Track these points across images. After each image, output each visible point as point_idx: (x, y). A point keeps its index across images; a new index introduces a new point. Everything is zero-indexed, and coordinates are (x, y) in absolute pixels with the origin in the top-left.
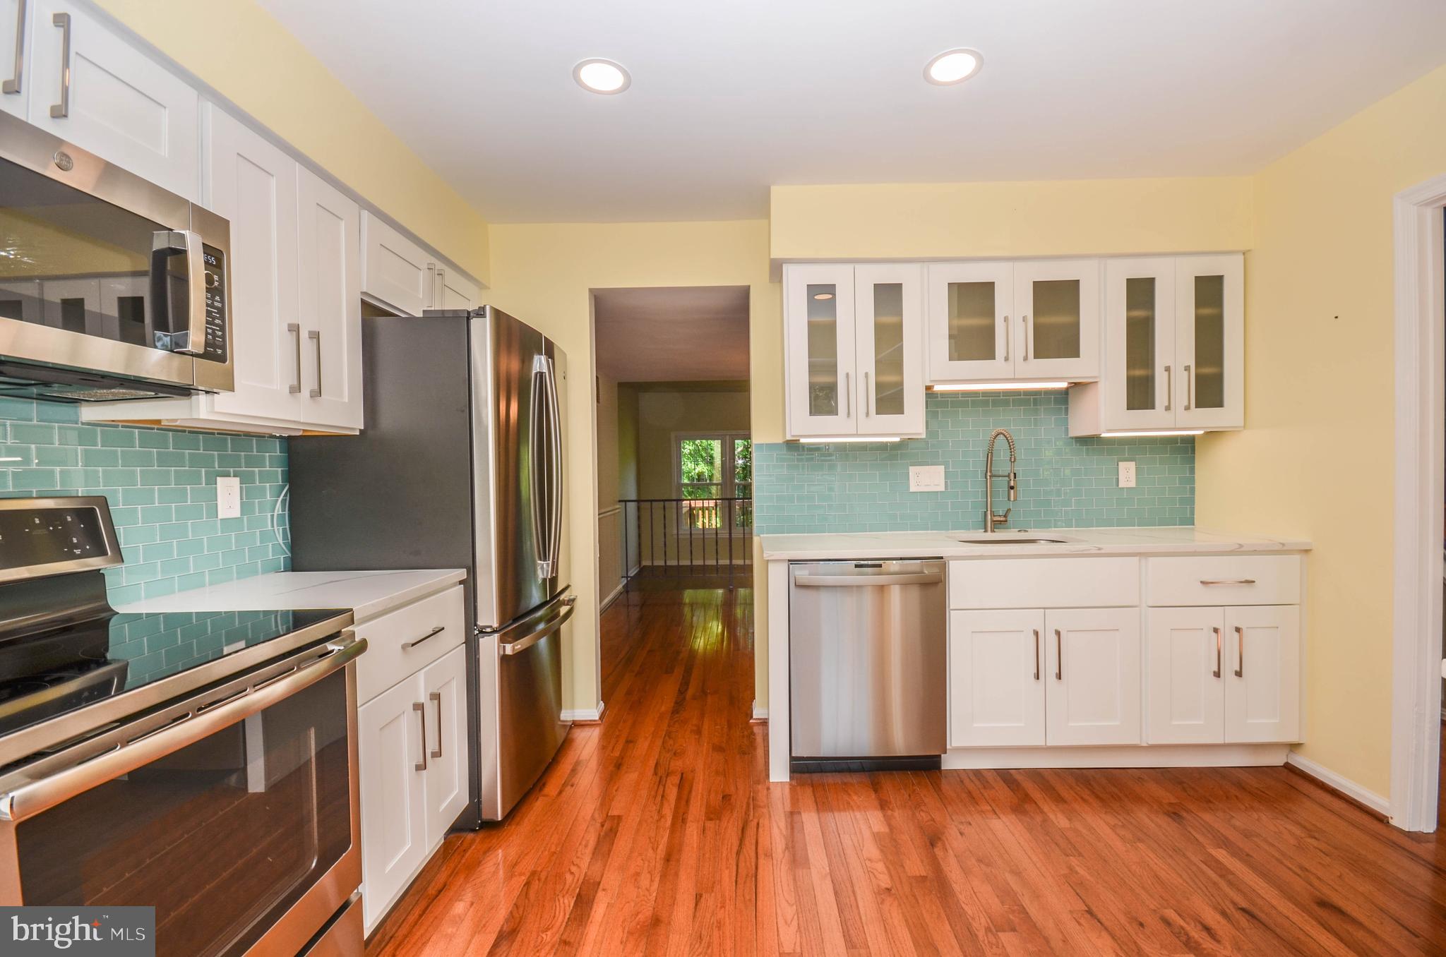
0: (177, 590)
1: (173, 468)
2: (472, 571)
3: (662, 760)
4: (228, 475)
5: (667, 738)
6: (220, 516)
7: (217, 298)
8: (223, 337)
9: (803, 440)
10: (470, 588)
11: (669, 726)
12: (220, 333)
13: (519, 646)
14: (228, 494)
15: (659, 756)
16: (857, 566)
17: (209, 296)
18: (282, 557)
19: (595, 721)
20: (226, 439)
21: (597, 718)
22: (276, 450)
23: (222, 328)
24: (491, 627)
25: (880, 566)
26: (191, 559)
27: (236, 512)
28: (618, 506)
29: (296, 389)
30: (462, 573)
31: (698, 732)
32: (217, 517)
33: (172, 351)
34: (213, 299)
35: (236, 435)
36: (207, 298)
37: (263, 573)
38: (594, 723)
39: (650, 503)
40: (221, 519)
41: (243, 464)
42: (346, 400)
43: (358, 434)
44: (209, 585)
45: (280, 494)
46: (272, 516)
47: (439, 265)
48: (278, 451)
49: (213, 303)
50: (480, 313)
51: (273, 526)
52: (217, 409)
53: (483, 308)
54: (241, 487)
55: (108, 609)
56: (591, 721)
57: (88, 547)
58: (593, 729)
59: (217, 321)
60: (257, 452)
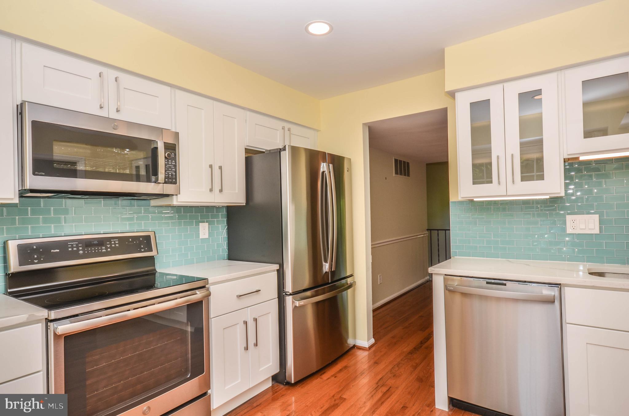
0: (171, 265)
1: (183, 220)
2: (282, 266)
3: (385, 377)
4: (204, 222)
5: (396, 366)
6: (200, 238)
7: (173, 161)
8: (176, 175)
9: (475, 200)
10: (281, 274)
11: (401, 360)
12: (174, 174)
13: (303, 303)
14: (204, 229)
15: (385, 375)
16: (488, 283)
17: (166, 160)
18: (226, 254)
19: (366, 348)
20: (204, 208)
21: (367, 347)
22: (224, 211)
23: (176, 172)
24: (289, 292)
25: (505, 285)
26: (189, 253)
27: (207, 236)
28: (425, 233)
29: (211, 190)
30: (276, 267)
31: (415, 367)
32: (199, 238)
33: (156, 183)
34: (168, 161)
35: (207, 207)
36: (165, 161)
37: (218, 260)
38: (365, 349)
39: (437, 231)
40: (201, 239)
41: (210, 218)
42: (237, 192)
43: (245, 205)
44: (196, 263)
45: (225, 229)
46: (222, 237)
47: (287, 126)
48: (225, 212)
49: (172, 163)
50: (284, 149)
51: (222, 242)
52: (179, 200)
53: (285, 147)
54: (209, 227)
55: (155, 270)
56: (364, 347)
57: (146, 249)
58: (364, 351)
59: (173, 170)
60: (216, 213)
